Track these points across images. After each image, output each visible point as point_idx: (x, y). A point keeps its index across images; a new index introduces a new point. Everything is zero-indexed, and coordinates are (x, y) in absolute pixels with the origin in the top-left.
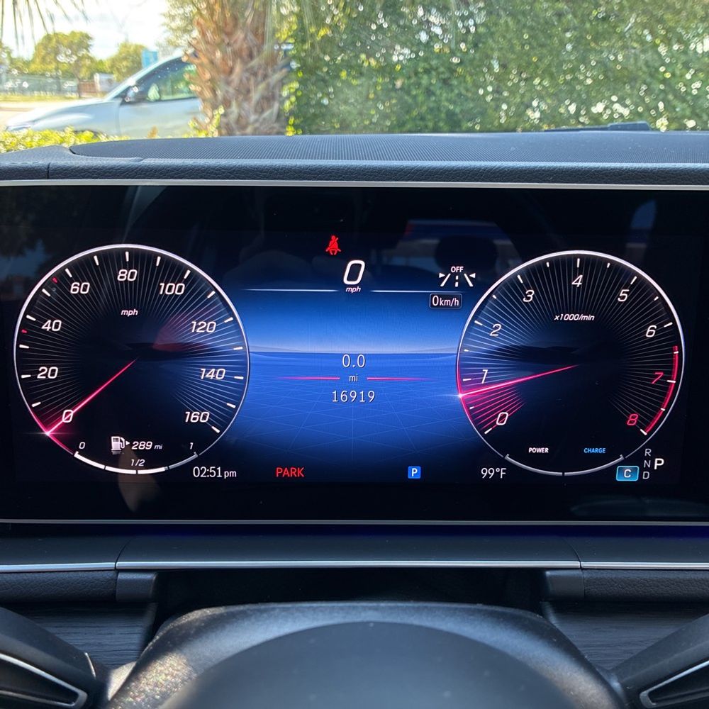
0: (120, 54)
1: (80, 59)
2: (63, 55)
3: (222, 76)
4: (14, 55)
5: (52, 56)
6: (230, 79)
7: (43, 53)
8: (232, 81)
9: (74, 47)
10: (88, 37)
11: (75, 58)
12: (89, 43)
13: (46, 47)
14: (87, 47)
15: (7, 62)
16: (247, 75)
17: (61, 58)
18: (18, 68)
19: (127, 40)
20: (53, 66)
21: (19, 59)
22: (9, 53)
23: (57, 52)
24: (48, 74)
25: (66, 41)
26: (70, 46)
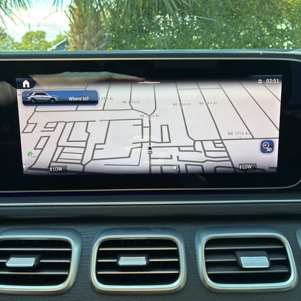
0: (58, 39)
1: (41, 42)
2: (34, 41)
3: (80, 46)
4: (14, 41)
5: (29, 41)
6: (83, 47)
7: (26, 40)
8: (84, 47)
9: (39, 37)
10: (44, 33)
11: (39, 42)
12: (45, 35)
13: (27, 38)
14: (44, 37)
15: (12, 44)
16: (90, 45)
17: (33, 42)
18: (16, 47)
19: (60, 34)
20: (30, 45)
21: (17, 43)
22: (12, 41)
23: (31, 39)
24: (29, 48)
25: (35, 35)
26: (37, 37)
